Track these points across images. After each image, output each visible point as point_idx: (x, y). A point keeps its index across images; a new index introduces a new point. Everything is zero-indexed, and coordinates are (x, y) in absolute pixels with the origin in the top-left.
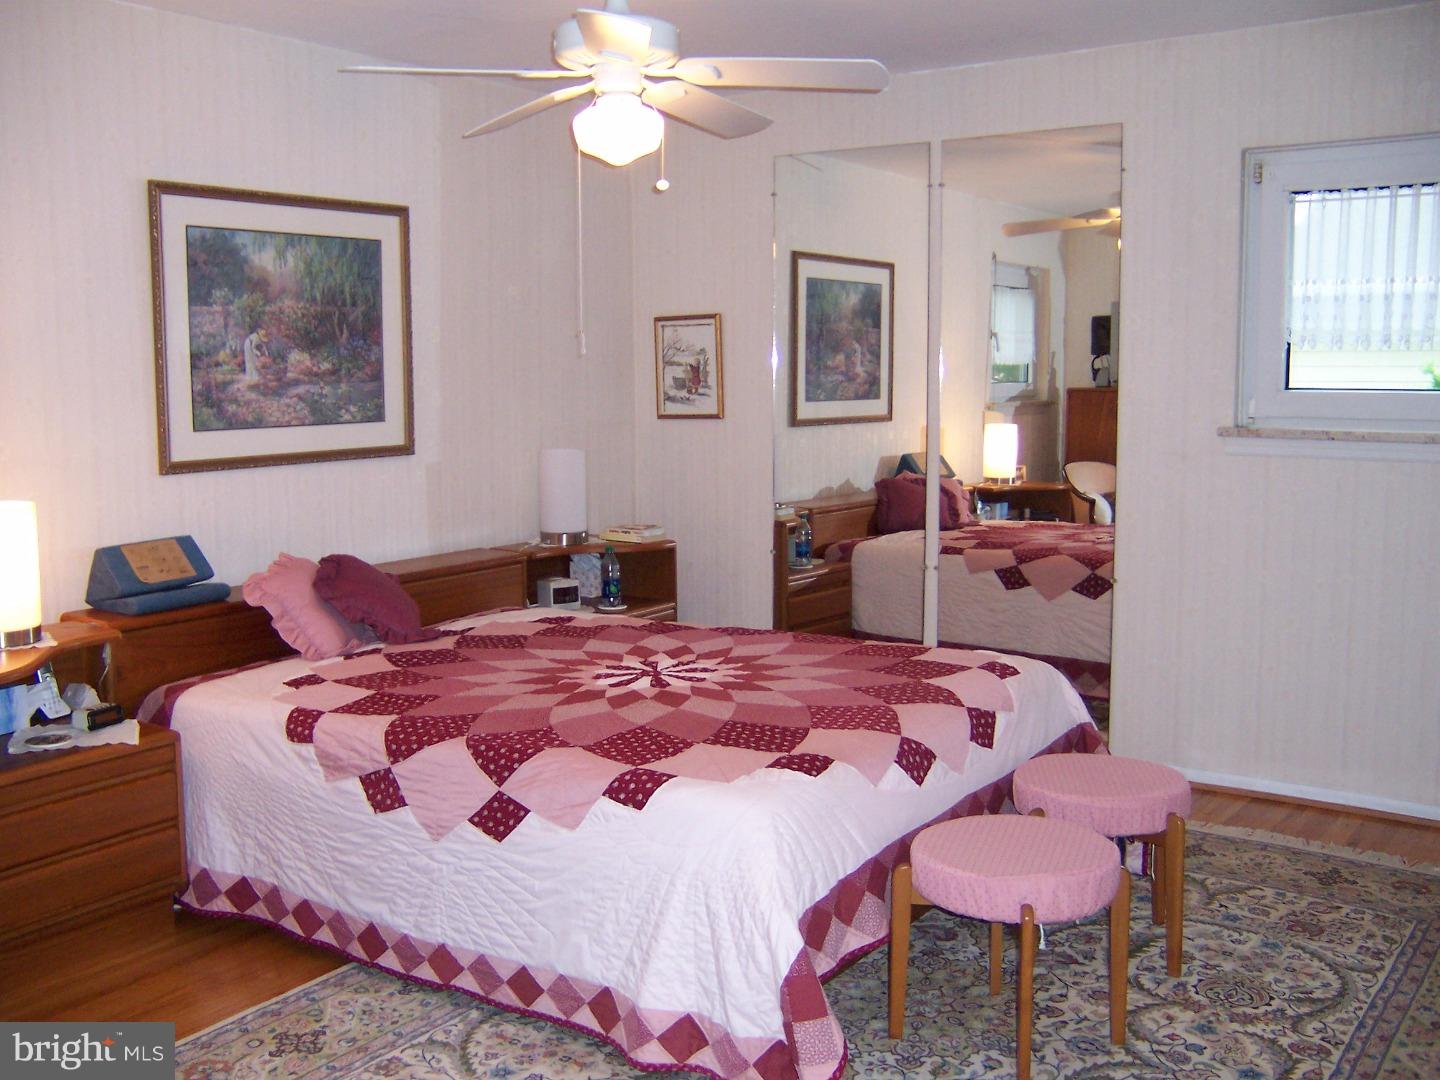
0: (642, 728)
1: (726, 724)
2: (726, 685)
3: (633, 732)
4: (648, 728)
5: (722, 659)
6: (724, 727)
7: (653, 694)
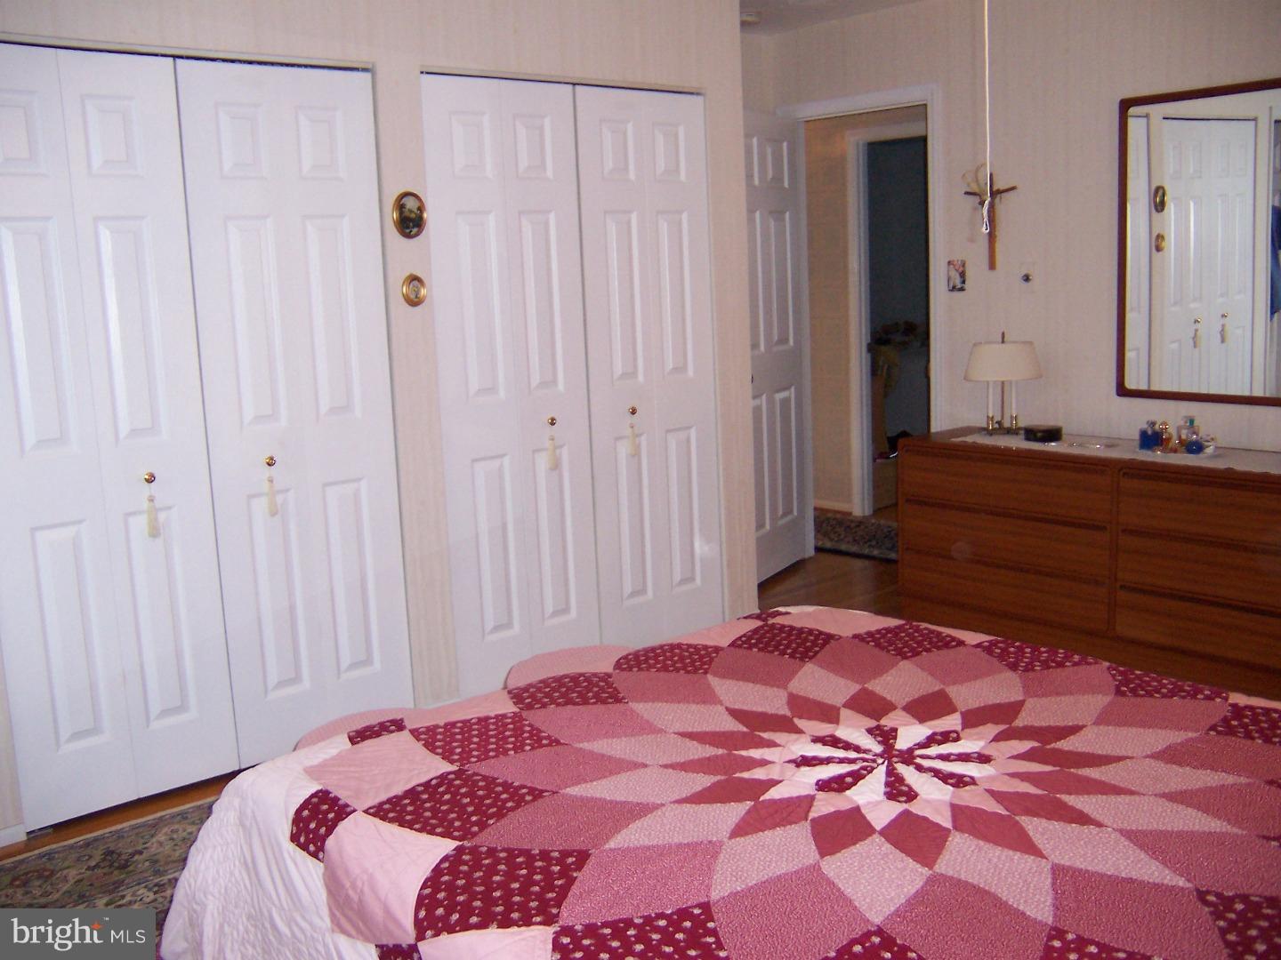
0: (905, 658)
1: (811, 658)
2: (786, 725)
3: (916, 654)
4: (899, 657)
5: (767, 796)
6: (816, 653)
7: (891, 715)
